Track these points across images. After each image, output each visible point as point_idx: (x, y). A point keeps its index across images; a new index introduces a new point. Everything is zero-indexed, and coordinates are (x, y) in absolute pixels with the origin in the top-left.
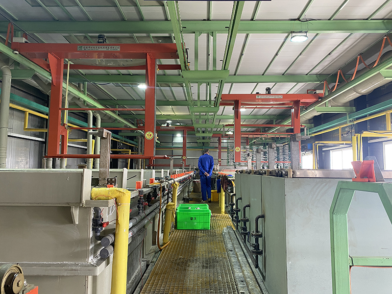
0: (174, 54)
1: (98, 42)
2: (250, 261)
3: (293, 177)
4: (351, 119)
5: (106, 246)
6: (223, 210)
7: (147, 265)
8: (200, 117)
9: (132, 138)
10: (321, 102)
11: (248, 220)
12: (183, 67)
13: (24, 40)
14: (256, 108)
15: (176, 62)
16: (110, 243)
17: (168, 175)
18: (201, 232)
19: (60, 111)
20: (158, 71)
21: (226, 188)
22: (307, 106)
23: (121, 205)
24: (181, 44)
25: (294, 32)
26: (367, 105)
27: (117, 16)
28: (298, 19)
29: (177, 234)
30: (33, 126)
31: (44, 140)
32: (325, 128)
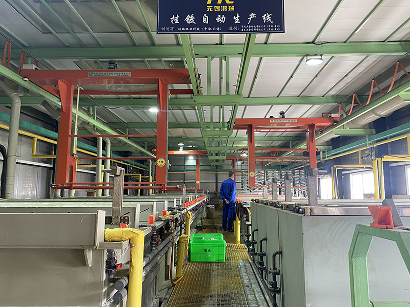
0: (186, 79)
1: (109, 68)
2: (268, 298)
3: (310, 215)
4: (370, 142)
5: (119, 289)
6: (239, 239)
7: (160, 302)
8: (213, 139)
9: (143, 162)
10: (336, 125)
11: (265, 255)
12: (195, 91)
13: (34, 67)
14: (269, 132)
15: (189, 86)
16: (124, 286)
17: (181, 204)
18: (216, 265)
19: (70, 138)
20: (170, 96)
21: (242, 216)
22: (323, 130)
23: (134, 246)
24: (193, 70)
25: (309, 55)
26: (387, 127)
27: (128, 42)
28: (313, 42)
29: (190, 267)
30: (41, 152)
31: (51, 166)
32: (344, 151)
